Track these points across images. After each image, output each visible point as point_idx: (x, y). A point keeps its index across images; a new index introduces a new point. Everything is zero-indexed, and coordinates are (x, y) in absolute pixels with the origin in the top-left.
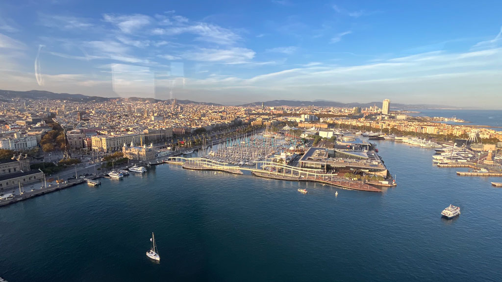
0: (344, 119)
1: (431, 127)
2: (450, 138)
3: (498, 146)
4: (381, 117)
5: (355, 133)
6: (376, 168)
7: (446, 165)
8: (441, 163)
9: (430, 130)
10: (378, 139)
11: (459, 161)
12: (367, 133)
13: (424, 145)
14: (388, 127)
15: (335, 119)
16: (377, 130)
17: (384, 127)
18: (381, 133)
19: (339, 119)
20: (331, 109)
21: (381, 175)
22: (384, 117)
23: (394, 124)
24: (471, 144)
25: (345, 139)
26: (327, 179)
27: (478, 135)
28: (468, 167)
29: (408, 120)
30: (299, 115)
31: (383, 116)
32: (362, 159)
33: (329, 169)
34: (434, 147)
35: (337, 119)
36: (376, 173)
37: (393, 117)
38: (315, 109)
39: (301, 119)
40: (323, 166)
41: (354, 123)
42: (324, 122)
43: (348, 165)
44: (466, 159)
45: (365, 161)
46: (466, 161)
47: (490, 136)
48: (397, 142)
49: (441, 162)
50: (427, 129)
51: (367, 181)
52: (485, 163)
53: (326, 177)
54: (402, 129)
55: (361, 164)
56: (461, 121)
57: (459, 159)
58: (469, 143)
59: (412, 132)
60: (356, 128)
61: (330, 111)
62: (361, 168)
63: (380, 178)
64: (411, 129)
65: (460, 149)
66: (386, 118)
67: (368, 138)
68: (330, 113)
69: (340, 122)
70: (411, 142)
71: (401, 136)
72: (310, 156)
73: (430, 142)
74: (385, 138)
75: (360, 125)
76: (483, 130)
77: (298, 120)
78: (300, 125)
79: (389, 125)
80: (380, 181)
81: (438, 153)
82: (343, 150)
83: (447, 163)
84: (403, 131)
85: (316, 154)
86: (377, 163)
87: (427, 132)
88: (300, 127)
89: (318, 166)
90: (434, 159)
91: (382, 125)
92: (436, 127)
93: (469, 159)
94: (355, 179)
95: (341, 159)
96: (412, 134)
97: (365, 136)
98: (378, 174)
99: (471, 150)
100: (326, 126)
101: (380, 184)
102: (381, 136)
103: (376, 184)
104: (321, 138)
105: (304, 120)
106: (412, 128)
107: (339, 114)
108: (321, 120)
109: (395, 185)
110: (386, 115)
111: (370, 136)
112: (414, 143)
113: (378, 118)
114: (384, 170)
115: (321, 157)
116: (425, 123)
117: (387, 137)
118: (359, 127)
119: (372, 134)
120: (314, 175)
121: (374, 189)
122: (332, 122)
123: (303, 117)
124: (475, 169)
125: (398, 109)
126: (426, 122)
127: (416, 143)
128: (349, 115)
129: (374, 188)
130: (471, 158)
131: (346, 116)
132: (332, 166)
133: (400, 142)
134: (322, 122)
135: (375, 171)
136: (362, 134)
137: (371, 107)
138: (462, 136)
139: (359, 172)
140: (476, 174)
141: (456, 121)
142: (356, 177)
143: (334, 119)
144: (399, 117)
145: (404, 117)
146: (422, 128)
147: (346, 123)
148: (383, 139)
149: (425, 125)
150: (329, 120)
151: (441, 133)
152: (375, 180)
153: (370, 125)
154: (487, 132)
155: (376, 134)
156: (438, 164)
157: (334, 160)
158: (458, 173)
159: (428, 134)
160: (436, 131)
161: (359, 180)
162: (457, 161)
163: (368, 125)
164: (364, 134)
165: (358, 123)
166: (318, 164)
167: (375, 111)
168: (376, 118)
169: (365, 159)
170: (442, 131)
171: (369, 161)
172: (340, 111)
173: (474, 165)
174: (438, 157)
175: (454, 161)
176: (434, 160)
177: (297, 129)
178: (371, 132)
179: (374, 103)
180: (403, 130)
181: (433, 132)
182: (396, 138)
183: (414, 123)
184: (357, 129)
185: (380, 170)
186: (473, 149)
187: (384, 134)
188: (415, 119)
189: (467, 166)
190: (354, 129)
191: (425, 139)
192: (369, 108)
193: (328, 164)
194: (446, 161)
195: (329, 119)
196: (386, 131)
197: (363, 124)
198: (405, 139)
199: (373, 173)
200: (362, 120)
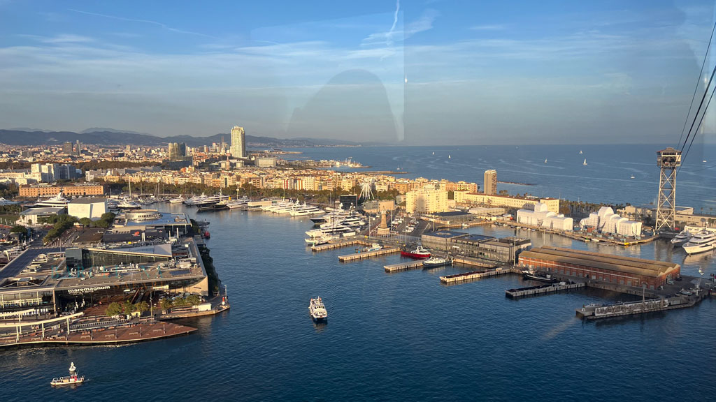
0: (148, 171)
1: (309, 178)
2: (337, 196)
3: (398, 203)
4: (228, 163)
5: (168, 202)
6: (184, 277)
7: (325, 247)
8: (319, 244)
9: (308, 183)
10: (216, 209)
11: (345, 235)
12: (195, 199)
13: (297, 213)
14: (237, 183)
15: (127, 171)
16: (214, 191)
17: (230, 183)
18: (221, 196)
19: (135, 172)
20: (128, 151)
21: (198, 291)
22: (235, 164)
23: (251, 175)
24: (363, 203)
25: (136, 216)
26: (55, 332)
27: (373, 187)
28: (358, 244)
29: (279, 167)
30: (24, 167)
31: (233, 161)
32: (158, 260)
33: (65, 301)
34: (313, 214)
35: (131, 172)
36: (187, 289)
37: (252, 164)
38: (82, 152)
39: (28, 176)
40: (47, 298)
41: (168, 178)
42: (98, 181)
43: (117, 283)
44: (355, 231)
45: (162, 264)
46: (354, 233)
47: (389, 186)
48: (252, 211)
49: (317, 242)
50: (304, 182)
51: (164, 313)
52: (379, 233)
53: (55, 327)
54: (263, 185)
55: (152, 274)
56: (358, 166)
57: (345, 231)
58: (361, 201)
59: (280, 190)
60: (171, 190)
61: (122, 155)
62: (150, 284)
63: (195, 298)
64: (278, 183)
65: (347, 213)
66: (239, 165)
67: (196, 210)
68: (121, 159)
69: (136, 179)
70: (275, 209)
71: (260, 200)
72: (15, 274)
73: (305, 205)
74: (229, 205)
75: (181, 181)
76: (381, 177)
77: (21, 178)
78: (23, 193)
79: (238, 178)
80: (194, 307)
81: (317, 223)
82: (119, 244)
83: (327, 243)
84: (264, 190)
85: (33, 267)
86: (188, 265)
87: (304, 188)
88: (26, 198)
89: (31, 301)
90: (308, 237)
91: (226, 180)
92: (318, 178)
93: (358, 230)
94: (134, 314)
95: (101, 268)
96: (280, 193)
97: (189, 206)
98: (191, 290)
99: (364, 213)
100: (100, 190)
101: (194, 314)
102: (222, 203)
103: (186, 316)
104: (75, 219)
105: (38, 178)
106: (279, 181)
107: (144, 159)
108: (90, 176)
109: (225, 308)
110: (239, 159)
111: (199, 206)
112: (281, 212)
113: (223, 165)
114: (202, 279)
115: (45, 274)
116: (304, 172)
117: (232, 204)
118: (179, 187)
119: (204, 199)
120: (13, 330)
121: (178, 329)
122: (116, 179)
123: (36, 172)
124: (365, 246)
125: (267, 148)
126: (305, 169)
127: (283, 211)
128: (164, 161)
129: (177, 327)
130: (362, 228)
131: (158, 164)
132: (74, 291)
133: (258, 211)
134: (92, 181)
135: (185, 283)
136: (183, 203)
137: (214, 145)
138: (352, 190)
139: (145, 295)
140: (365, 255)
141: (351, 166)
142: (136, 310)
143: (122, 171)
144: (263, 162)
145: (270, 162)
146: (295, 180)
147: (152, 179)
148: (225, 208)
149: (302, 175)
150: (109, 176)
151: (324, 188)
152: (183, 307)
153: (203, 180)
154: (385, 181)
155: (211, 199)
156: (313, 247)
157: (81, 276)
158: (341, 257)
159: (305, 191)
160: (316, 185)
161: (145, 314)
162: (341, 236)
163: (198, 180)
164: (188, 201)
165: (177, 179)
166: (33, 295)
167: (223, 153)
168: (220, 165)
169: (163, 260)
170: (325, 184)
171: (172, 262)
172: (149, 155)
173: (364, 239)
174: (314, 233)
175: (337, 237)
176: (307, 241)
177: (15, 202)
178: (203, 196)
179: (220, 135)
180: (265, 186)
181: (312, 188)
182: (250, 204)
183: (286, 172)
184: (173, 192)
185: (195, 281)
186: (367, 211)
187: (227, 198)
188: (290, 165)
189: (356, 242)
190: (167, 191)
191: (298, 201)
192: (211, 146)
193: (62, 288)
194: (326, 238)
195: (109, 173)
196: (231, 192)
197: (187, 180)
198: (266, 206)
199: (181, 290)
200: (188, 170)
